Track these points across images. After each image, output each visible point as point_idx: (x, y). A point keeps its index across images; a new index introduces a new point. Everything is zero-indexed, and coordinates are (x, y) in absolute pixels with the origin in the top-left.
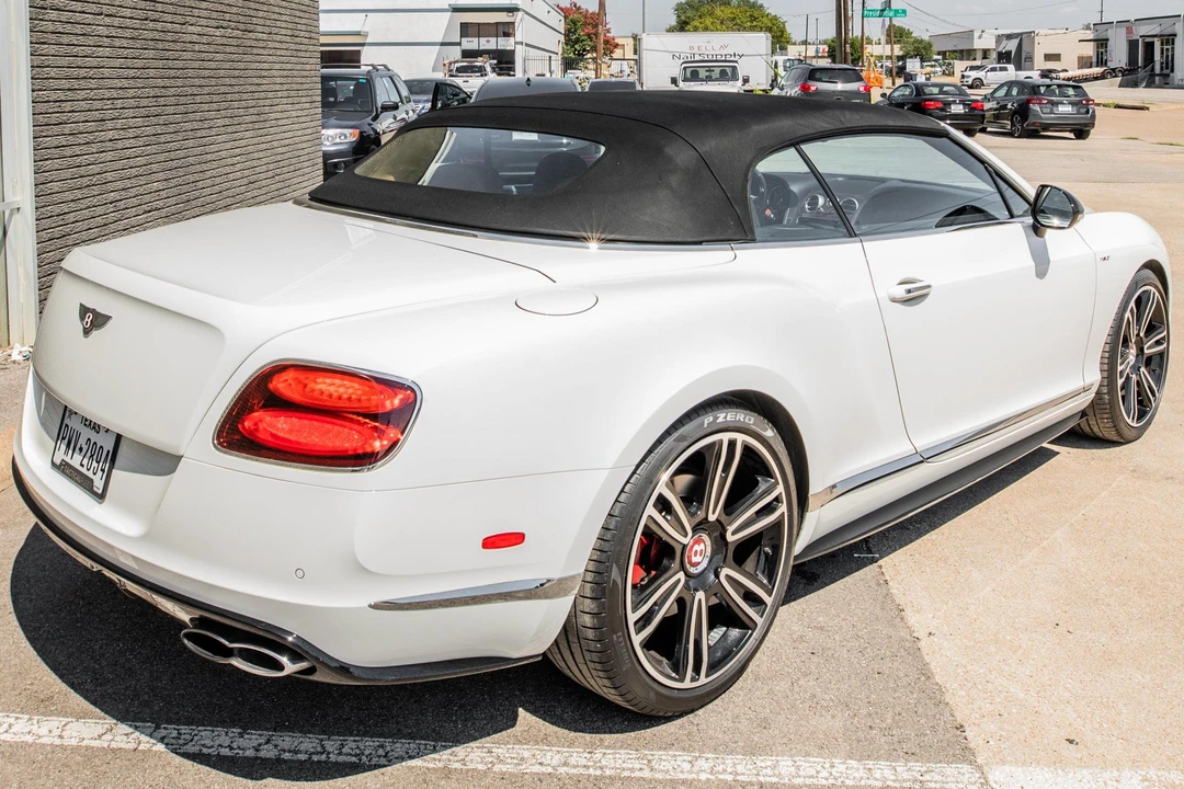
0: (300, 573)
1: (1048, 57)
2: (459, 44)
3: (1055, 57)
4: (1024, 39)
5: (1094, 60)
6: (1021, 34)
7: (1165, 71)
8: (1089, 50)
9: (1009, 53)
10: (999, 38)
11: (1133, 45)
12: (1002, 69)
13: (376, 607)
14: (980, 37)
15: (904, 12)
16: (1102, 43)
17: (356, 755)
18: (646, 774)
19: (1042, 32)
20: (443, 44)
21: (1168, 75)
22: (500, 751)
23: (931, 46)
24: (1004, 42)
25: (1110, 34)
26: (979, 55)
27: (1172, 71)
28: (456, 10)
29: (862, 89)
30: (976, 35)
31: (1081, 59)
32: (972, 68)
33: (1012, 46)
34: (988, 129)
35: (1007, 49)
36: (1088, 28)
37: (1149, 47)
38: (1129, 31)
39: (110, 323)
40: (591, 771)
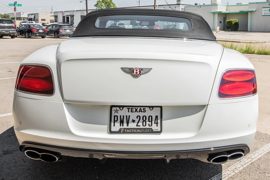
1: (42, 20)
3: (44, 20)
4: (35, 15)
5: (54, 21)
6: (35, 14)
7: (72, 24)
8: (53, 18)
9: (32, 19)
10: (29, 15)
11: (64, 17)
12: (32, 23)
14: (23, 14)
16: (56, 17)
19: (40, 14)
21: (72, 25)
23: (9, 16)
24: (30, 16)
25: (58, 14)
26: (22, 19)
27: (73, 24)
29: (14, 26)
30: (22, 13)
31: (51, 20)
32: (23, 22)
33: (32, 17)
35: (31, 17)
36: (51, 13)
37: (68, 18)
38: (63, 14)
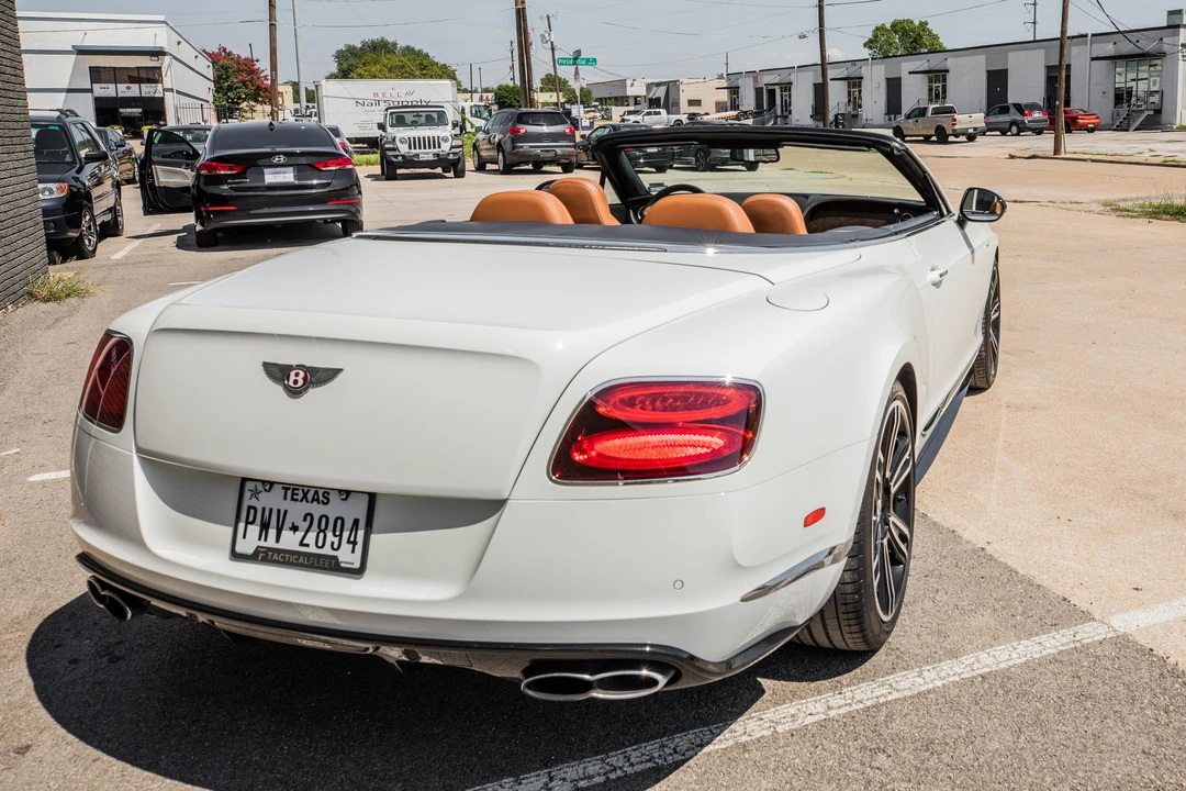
0: (679, 584)
1: (692, 103)
2: (91, 91)
3: (694, 103)
4: (672, 87)
5: (729, 104)
6: (668, 82)
7: (785, 114)
8: (724, 96)
9: (658, 99)
10: (649, 87)
11: (759, 91)
12: (656, 113)
13: (745, 599)
14: (632, 85)
15: (595, 60)
16: (734, 91)
17: (649, 761)
18: (896, 695)
19: (685, 81)
20: (69, 91)
21: (787, 117)
22: (768, 715)
23: (590, 93)
24: (654, 89)
25: (741, 82)
26: (632, 101)
27: (790, 113)
28: (82, 52)
29: (567, 131)
30: (629, 83)
31: (717, 104)
32: (630, 113)
33: (660, 93)
34: (675, 166)
35: (657, 95)
36: (721, 77)
37: (772, 93)
38: (756, 80)
39: (340, 377)
40: (855, 707)
